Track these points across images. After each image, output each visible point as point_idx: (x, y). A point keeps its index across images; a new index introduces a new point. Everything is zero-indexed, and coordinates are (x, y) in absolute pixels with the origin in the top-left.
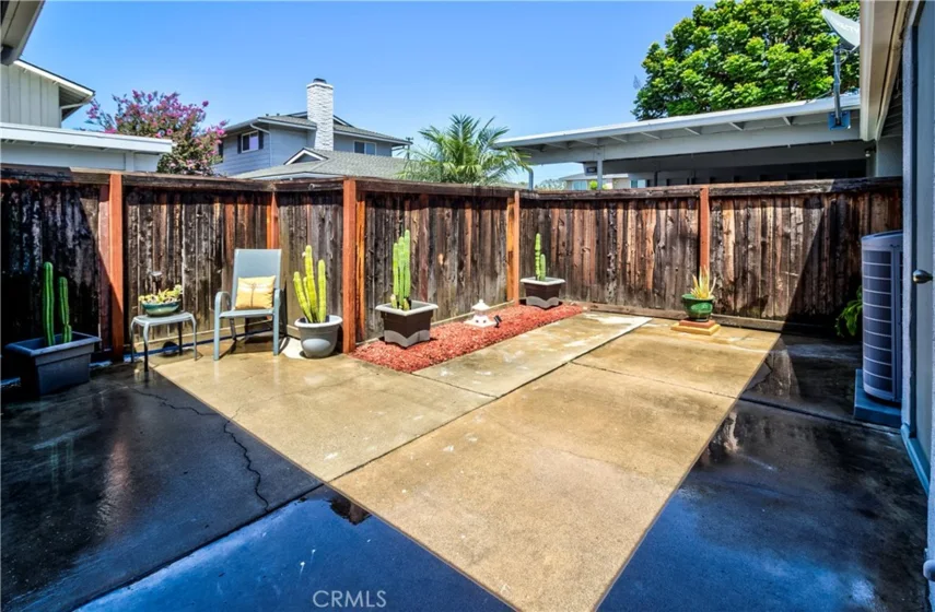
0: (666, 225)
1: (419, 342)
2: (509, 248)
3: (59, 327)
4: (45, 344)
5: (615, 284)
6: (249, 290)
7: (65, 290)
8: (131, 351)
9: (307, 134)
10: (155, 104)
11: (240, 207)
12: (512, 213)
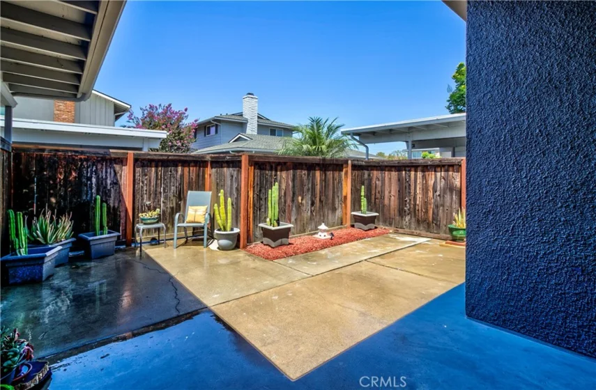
0: (440, 182)
1: (282, 245)
2: (344, 194)
3: (102, 227)
4: (95, 235)
5: (409, 217)
6: (194, 213)
7: (105, 209)
8: (134, 241)
9: (242, 125)
10: (160, 111)
11: (191, 168)
12: (346, 173)
